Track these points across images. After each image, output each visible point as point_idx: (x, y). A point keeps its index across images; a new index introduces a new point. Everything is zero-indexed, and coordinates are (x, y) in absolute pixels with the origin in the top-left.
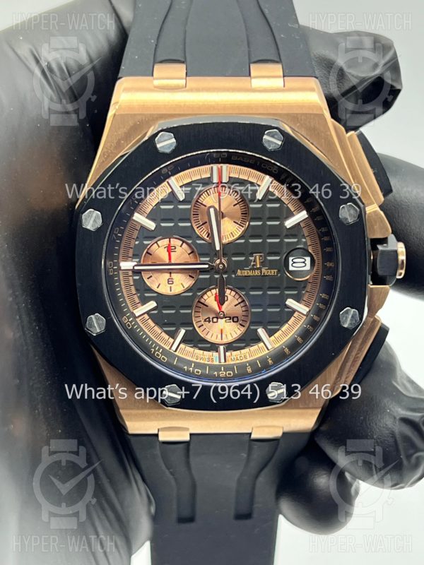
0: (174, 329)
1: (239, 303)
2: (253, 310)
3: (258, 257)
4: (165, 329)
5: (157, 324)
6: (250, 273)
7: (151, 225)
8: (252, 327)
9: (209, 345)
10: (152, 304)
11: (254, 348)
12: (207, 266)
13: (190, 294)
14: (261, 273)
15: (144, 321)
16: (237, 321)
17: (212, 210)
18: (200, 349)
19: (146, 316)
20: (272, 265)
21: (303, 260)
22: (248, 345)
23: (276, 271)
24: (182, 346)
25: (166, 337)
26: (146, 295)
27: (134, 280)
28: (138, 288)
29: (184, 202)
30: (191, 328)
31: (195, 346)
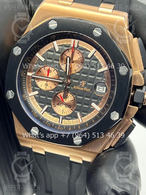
0: (43, 105)
1: (73, 100)
2: (77, 104)
3: (83, 82)
4: (40, 104)
5: (37, 101)
6: (79, 88)
7: (43, 59)
8: (75, 112)
9: (56, 115)
10: (37, 92)
11: (75, 120)
12: (61, 81)
13: (53, 92)
14: (84, 90)
15: (32, 99)
16: (70, 108)
17: (68, 58)
18: (53, 116)
19: (33, 97)
20: (89, 87)
21: (103, 88)
22: (72, 119)
23: (90, 90)
24: (45, 112)
25: (40, 107)
26: (35, 88)
27: (32, 81)
28: (33, 84)
29: (58, 52)
30: (50, 106)
31: (51, 114)
